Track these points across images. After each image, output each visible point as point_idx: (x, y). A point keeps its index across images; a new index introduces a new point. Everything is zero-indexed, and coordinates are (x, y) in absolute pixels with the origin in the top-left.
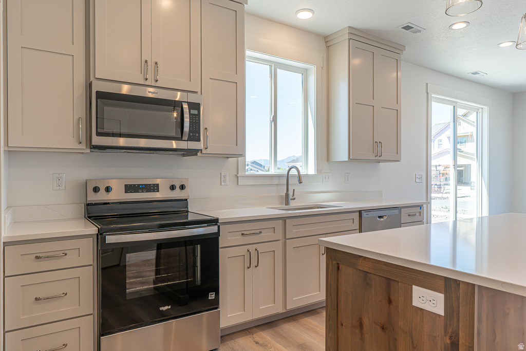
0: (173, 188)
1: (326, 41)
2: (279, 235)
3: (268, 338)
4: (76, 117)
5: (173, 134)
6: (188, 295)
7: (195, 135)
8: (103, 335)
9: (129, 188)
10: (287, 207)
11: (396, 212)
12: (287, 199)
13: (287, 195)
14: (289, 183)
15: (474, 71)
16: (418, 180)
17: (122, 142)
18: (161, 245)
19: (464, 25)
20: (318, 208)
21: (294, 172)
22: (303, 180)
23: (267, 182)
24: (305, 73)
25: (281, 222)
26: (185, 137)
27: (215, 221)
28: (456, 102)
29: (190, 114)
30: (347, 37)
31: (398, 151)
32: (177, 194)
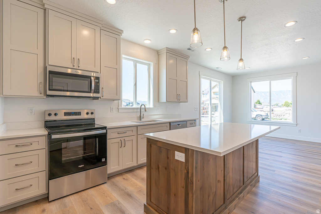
0: (87, 113)
1: (158, 53)
2: (135, 133)
3: (129, 176)
4: (39, 82)
5: (87, 90)
6: (96, 160)
7: (97, 90)
8: (50, 180)
9: (66, 114)
10: (140, 121)
11: (185, 122)
12: (140, 118)
13: (140, 116)
14: (141, 111)
15: (217, 67)
16: (196, 110)
17: (68, 94)
18: (85, 138)
19: (210, 49)
20: (154, 121)
21: (143, 107)
22: (147, 110)
23: (132, 111)
24: (149, 65)
25: (135, 128)
26: (92, 92)
27: (105, 128)
28: (211, 79)
29: (95, 81)
30: (165, 51)
31: (187, 98)
32: (90, 116)
